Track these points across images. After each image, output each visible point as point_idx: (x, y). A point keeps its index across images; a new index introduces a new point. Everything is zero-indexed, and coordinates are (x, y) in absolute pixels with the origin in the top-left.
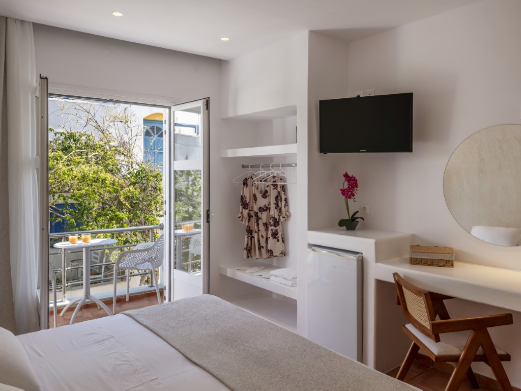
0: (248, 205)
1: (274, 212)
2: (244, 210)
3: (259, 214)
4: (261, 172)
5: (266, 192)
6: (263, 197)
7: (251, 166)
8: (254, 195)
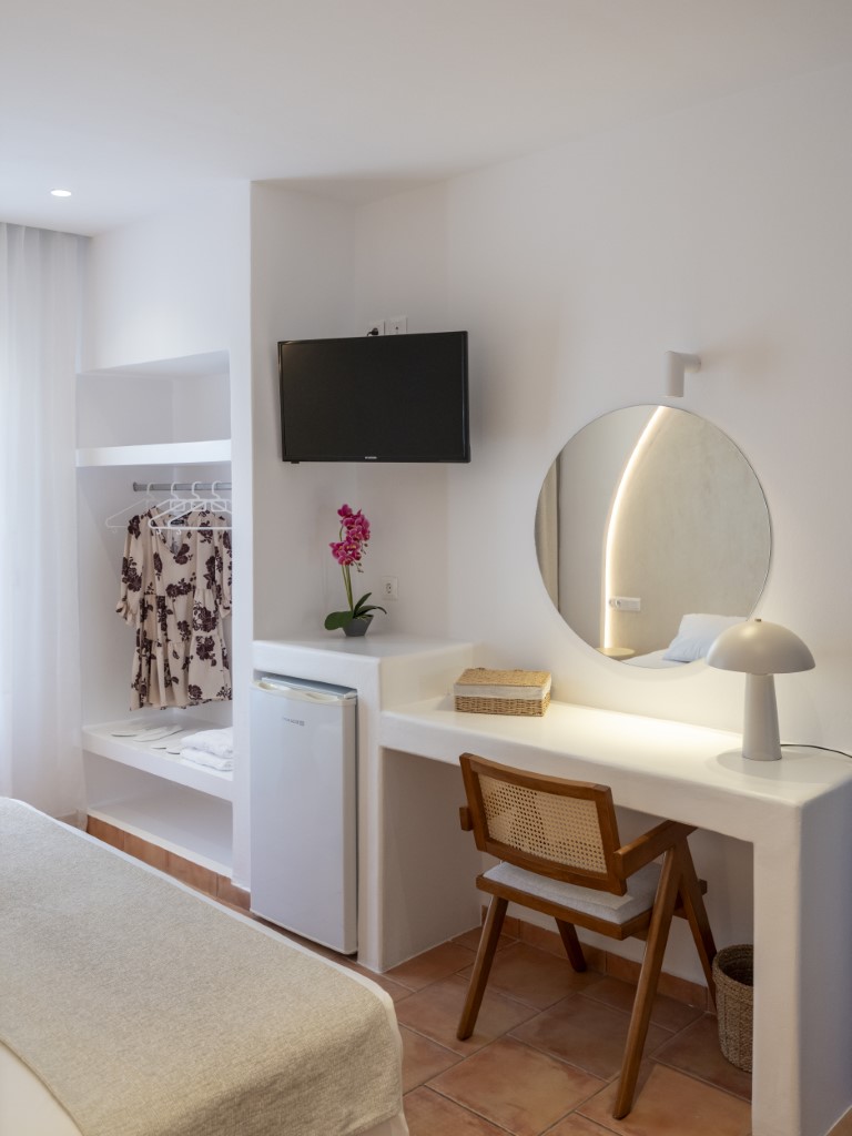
0: (140, 580)
1: (203, 596)
2: (130, 593)
3: (169, 602)
4: (171, 501)
5: (185, 548)
6: (177, 562)
7: (152, 488)
8: (156, 556)
